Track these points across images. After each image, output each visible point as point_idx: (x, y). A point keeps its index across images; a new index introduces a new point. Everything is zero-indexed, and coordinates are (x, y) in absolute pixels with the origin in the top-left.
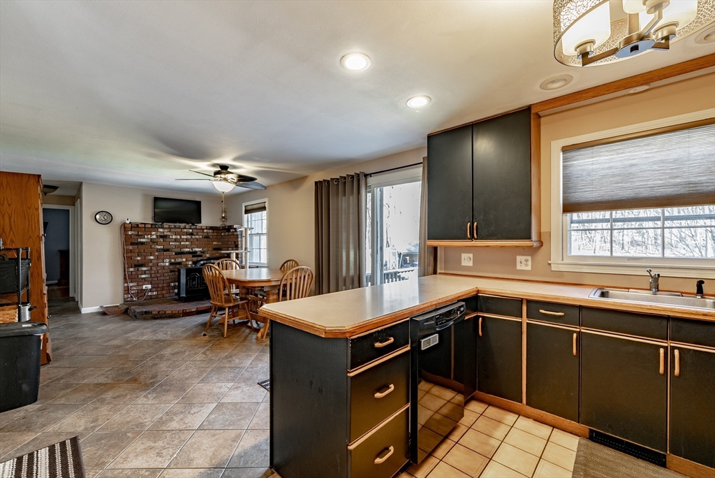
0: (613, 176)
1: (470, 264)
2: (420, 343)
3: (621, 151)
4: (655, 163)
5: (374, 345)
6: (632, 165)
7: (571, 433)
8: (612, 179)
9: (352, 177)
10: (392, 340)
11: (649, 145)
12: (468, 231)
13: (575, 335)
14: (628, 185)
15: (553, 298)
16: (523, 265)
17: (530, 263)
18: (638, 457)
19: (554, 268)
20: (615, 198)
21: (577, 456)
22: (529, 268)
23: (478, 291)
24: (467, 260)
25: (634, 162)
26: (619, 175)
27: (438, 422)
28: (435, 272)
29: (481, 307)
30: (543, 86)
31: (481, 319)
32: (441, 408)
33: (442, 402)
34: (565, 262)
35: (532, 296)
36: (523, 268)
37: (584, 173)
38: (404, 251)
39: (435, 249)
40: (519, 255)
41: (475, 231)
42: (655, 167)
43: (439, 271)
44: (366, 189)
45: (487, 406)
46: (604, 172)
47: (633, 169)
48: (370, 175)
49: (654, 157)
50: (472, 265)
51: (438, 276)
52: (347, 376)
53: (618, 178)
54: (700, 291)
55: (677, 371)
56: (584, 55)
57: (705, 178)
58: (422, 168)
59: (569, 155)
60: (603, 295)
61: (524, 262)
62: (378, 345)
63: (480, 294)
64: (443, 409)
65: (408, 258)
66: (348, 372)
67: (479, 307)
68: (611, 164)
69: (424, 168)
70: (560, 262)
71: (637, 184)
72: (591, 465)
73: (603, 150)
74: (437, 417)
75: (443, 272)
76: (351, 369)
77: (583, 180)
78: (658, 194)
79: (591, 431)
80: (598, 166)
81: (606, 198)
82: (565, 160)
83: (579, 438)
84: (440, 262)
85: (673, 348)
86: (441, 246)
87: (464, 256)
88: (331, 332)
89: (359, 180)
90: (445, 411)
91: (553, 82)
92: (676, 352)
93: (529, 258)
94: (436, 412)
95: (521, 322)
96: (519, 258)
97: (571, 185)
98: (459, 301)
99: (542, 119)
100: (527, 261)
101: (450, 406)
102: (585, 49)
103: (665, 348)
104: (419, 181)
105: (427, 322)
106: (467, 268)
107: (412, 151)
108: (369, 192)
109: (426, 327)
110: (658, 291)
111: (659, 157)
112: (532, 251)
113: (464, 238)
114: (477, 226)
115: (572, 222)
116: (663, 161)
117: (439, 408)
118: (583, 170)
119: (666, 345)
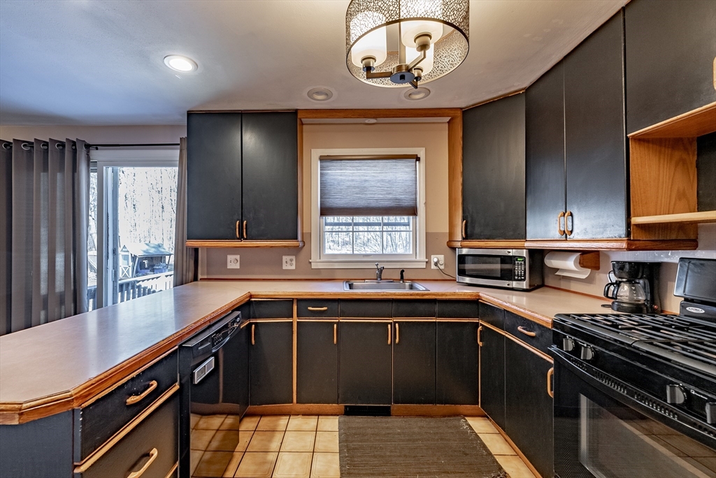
0: (355, 187)
1: (237, 266)
2: (192, 375)
3: (359, 168)
4: (379, 181)
5: (126, 403)
6: (366, 181)
7: (332, 415)
8: (354, 190)
9: (62, 145)
10: (155, 384)
11: (375, 166)
12: (237, 230)
13: (335, 325)
14: (363, 196)
15: (319, 295)
16: (288, 265)
17: (294, 262)
18: (375, 415)
19: (314, 266)
20: (356, 206)
21: (340, 435)
22: (293, 267)
23: (251, 296)
24: (233, 262)
25: (367, 178)
26: (358, 187)
27: (209, 462)
28: (195, 279)
29: (254, 313)
30: (310, 95)
31: (253, 326)
32: (210, 442)
33: (210, 434)
34: (322, 260)
35: (302, 295)
36: (289, 267)
37: (336, 182)
38: (139, 253)
39: (196, 250)
40: (285, 255)
41: (245, 230)
42: (379, 184)
43: (200, 276)
44: (88, 166)
45: (259, 419)
46: (349, 183)
47: (366, 184)
48: (97, 147)
49: (378, 176)
50: (238, 267)
51: (199, 283)
52: (73, 475)
53: (357, 189)
54: (402, 277)
55: (397, 340)
56: (368, 68)
57: (403, 196)
58: (179, 151)
59: (326, 164)
60: (351, 287)
61: (289, 262)
62: (132, 400)
63: (253, 299)
64: (212, 443)
65: (146, 262)
66: (76, 467)
67: (251, 313)
68: (354, 178)
69: (181, 151)
70: (318, 260)
71: (369, 196)
72: (350, 439)
73: (348, 165)
74: (208, 455)
75: (205, 277)
76: (82, 460)
77: (334, 188)
78: (380, 206)
79: (346, 407)
80: (343, 178)
81: (350, 205)
82: (322, 168)
83: (338, 417)
84: (202, 266)
85: (395, 323)
86: (203, 247)
87: (230, 258)
88: (35, 410)
89: (75, 152)
90: (215, 444)
91: (318, 93)
92: (397, 325)
93: (294, 258)
94: (205, 451)
95: (292, 322)
96: (285, 258)
97: (327, 191)
98: (233, 311)
99: (304, 127)
100: (291, 260)
101: (220, 436)
102: (369, 63)
103: (391, 323)
104: (175, 166)
105: (201, 345)
106: (233, 271)
107: (165, 126)
108: (95, 171)
109: (201, 353)
110: (381, 279)
111: (381, 177)
112: (296, 251)
113: (233, 238)
114: (246, 225)
115: (326, 224)
116: (382, 181)
117: (207, 443)
118: (334, 179)
119: (391, 321)
